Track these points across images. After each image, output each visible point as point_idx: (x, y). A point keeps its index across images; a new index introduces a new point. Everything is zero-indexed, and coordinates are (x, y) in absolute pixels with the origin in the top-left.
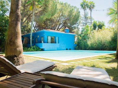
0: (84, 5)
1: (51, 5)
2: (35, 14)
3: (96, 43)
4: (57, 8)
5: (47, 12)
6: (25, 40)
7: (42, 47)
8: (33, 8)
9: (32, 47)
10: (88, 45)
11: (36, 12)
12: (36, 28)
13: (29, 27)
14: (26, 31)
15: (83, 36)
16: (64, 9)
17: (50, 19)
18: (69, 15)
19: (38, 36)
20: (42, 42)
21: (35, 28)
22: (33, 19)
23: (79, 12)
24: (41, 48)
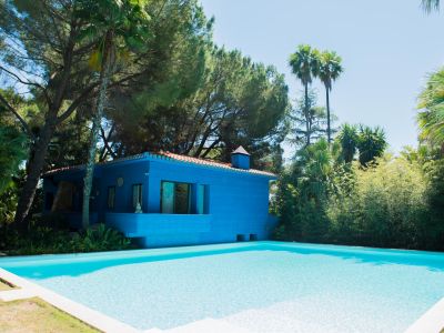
0: (302, 65)
1: (179, 54)
2: (109, 86)
3: (361, 215)
4: (207, 66)
5: (161, 82)
6: (59, 192)
7: (135, 232)
8: (104, 60)
9: (89, 232)
10: (328, 222)
11: (117, 78)
12: (110, 144)
13: (84, 138)
14: (70, 153)
15: (307, 184)
16: (228, 74)
17: (174, 109)
18: (247, 98)
19: (120, 182)
20: (139, 207)
21: (106, 141)
22: (101, 105)
23: (286, 88)
24: (132, 235)
